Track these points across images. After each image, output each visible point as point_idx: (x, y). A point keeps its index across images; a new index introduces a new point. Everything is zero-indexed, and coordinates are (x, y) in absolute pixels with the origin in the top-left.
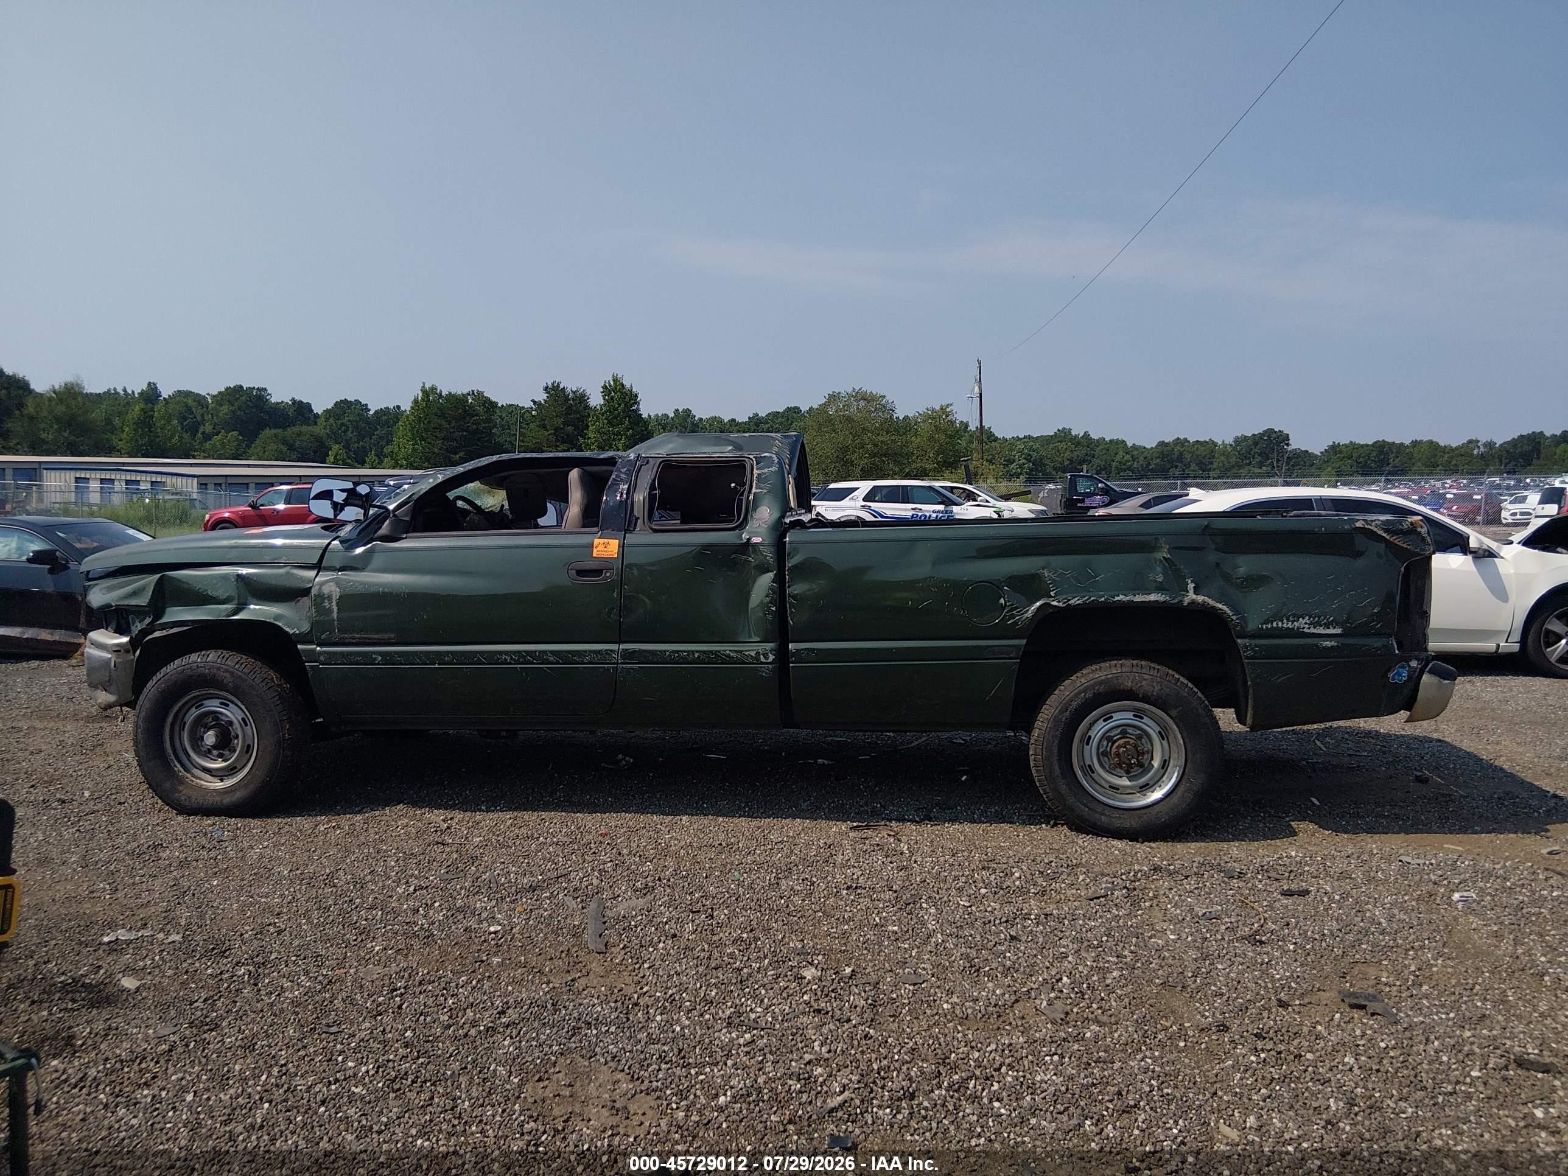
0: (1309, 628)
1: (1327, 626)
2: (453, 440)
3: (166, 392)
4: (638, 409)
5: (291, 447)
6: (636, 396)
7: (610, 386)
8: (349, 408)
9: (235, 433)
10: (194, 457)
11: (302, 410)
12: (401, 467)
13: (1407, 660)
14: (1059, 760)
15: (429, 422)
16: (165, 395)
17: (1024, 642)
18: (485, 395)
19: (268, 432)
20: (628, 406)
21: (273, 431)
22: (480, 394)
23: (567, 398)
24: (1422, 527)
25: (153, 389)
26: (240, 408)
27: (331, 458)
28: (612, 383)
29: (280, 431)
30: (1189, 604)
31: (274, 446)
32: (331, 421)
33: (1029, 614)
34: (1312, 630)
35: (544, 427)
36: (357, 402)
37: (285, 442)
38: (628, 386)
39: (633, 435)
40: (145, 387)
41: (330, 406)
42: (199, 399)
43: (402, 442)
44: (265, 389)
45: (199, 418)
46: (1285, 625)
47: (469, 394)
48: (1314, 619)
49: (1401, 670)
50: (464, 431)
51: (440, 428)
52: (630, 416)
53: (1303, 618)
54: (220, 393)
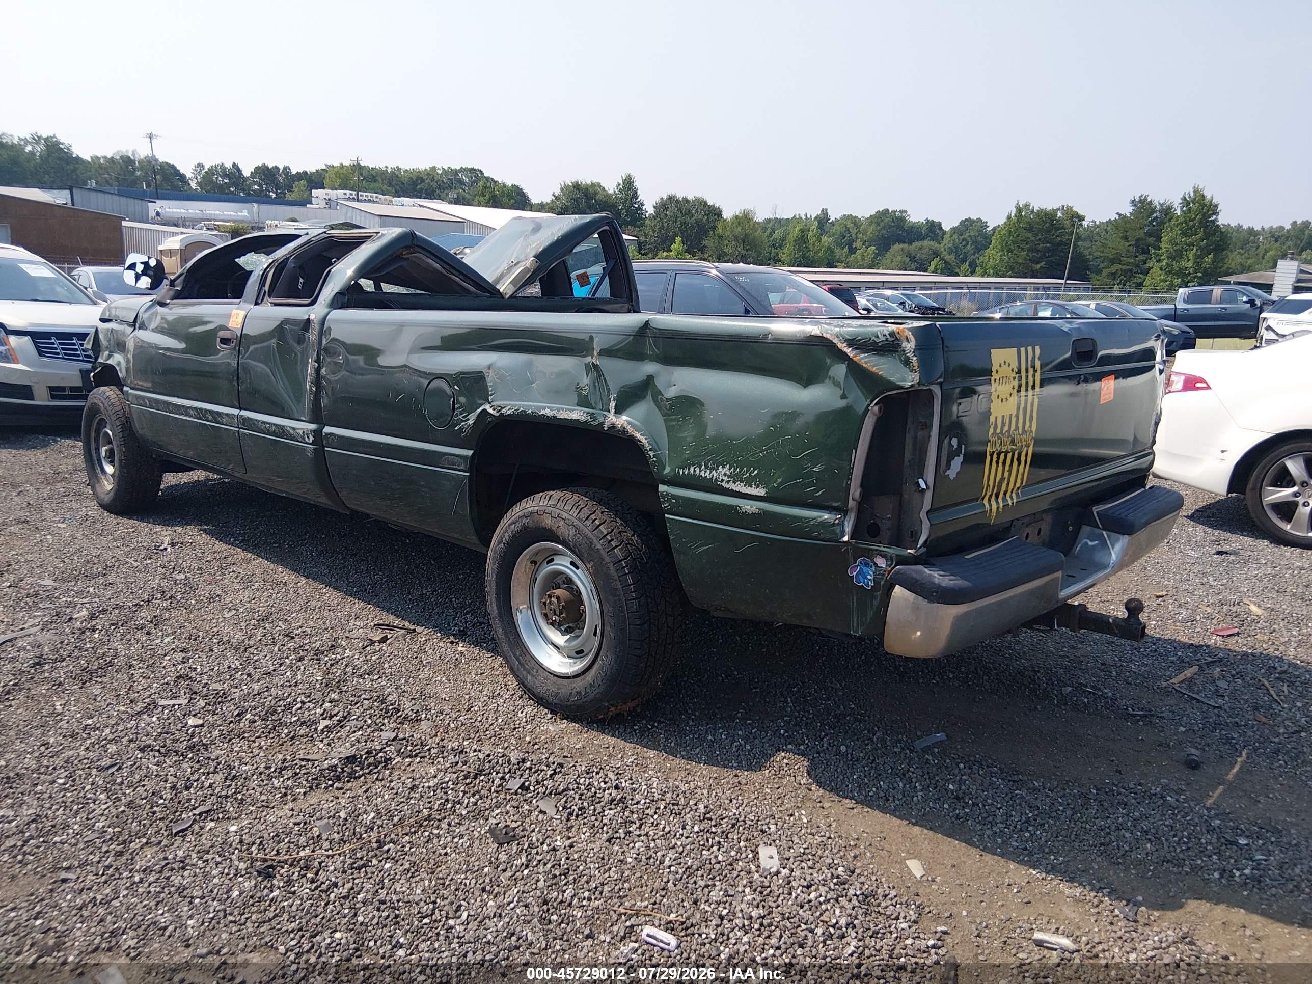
0: (728, 482)
1: (748, 482)
2: (1037, 251)
3: (834, 215)
4: (1216, 220)
5: (913, 259)
6: (1216, 206)
7: (1190, 197)
8: (971, 225)
9: (874, 248)
10: (836, 267)
11: (933, 229)
12: (989, 275)
13: (869, 555)
14: (498, 599)
15: (1018, 236)
16: (832, 219)
17: (470, 453)
18: (1074, 209)
19: (897, 247)
20: (1206, 216)
21: (902, 246)
22: (1070, 209)
23: (1153, 211)
24: (907, 340)
25: (825, 212)
26: (884, 228)
27: (932, 268)
28: (1192, 194)
29: (906, 246)
30: (609, 428)
31: (899, 258)
32: (955, 236)
33: (471, 422)
34: (731, 486)
35: (1126, 238)
36: (979, 220)
37: (909, 255)
38: (1208, 197)
39: (1207, 245)
40: (819, 213)
41: (956, 224)
42: (855, 221)
43: (993, 255)
44: (906, 212)
45: (854, 236)
46: (702, 474)
47: (1058, 209)
48: (735, 470)
49: (865, 569)
50: (1048, 243)
51: (1026, 241)
52: (1206, 227)
53: (723, 467)
54: (871, 216)
